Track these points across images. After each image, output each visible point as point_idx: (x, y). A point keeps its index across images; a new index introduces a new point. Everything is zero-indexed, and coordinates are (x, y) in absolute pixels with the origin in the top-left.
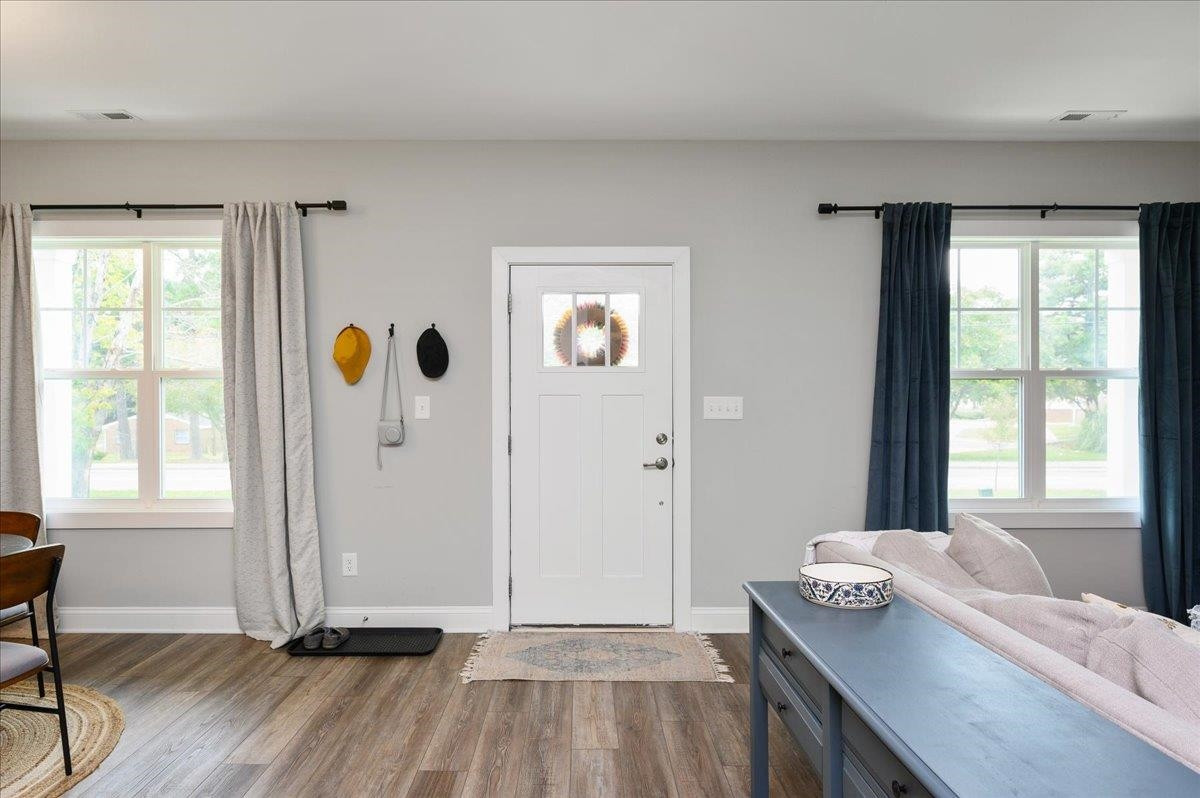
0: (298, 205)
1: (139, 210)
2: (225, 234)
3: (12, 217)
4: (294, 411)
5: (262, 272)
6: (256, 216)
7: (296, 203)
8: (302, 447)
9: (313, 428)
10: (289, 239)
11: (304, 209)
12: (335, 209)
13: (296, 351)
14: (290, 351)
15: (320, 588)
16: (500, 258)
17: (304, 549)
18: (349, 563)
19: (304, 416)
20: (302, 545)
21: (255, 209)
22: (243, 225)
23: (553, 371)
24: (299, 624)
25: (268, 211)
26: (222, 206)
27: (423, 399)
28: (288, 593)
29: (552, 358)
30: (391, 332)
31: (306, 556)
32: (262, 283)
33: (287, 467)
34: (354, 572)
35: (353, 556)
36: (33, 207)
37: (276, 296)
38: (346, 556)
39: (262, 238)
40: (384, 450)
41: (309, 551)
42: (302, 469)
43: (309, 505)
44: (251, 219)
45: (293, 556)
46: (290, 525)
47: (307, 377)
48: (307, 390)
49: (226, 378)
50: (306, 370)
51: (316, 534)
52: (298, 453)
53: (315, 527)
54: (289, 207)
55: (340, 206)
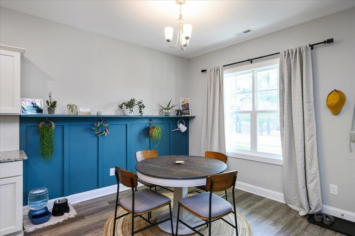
0: (310, 46)
1: (251, 61)
3: (219, 70)
4: (308, 125)
5: (295, 73)
6: (292, 53)
7: (309, 45)
8: (312, 140)
9: (317, 132)
10: (307, 59)
11: (312, 46)
12: (328, 43)
13: (309, 102)
14: (306, 102)
15: (320, 197)
17: (313, 180)
18: (333, 189)
19: (313, 127)
20: (312, 178)
21: (292, 51)
22: (287, 57)
24: (310, 209)
25: (298, 50)
26: (279, 53)
28: (306, 195)
31: (314, 183)
32: (295, 77)
33: (306, 147)
34: (336, 193)
35: (336, 186)
36: (224, 66)
37: (301, 82)
38: (332, 186)
39: (295, 62)
41: (315, 181)
42: (312, 148)
43: (315, 162)
44: (291, 55)
45: (308, 181)
46: (307, 169)
47: (314, 112)
48: (314, 117)
49: (280, 113)
50: (314, 109)
51: (318, 174)
52: (310, 141)
53: (318, 172)
54: (306, 47)
55: (330, 41)
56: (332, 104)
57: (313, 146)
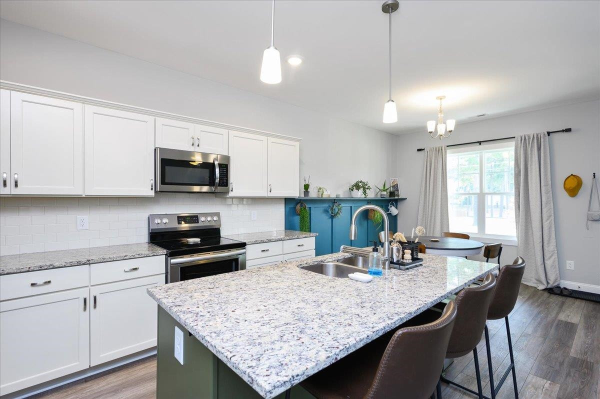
1: (480, 143)
2: (516, 147)
3: (442, 150)
4: (546, 207)
5: (532, 158)
7: (547, 132)
9: (554, 213)
10: (544, 145)
11: (549, 133)
12: (566, 132)
13: (547, 185)
14: (545, 186)
15: (558, 272)
17: (551, 257)
18: (570, 265)
19: (551, 209)
20: (550, 255)
21: (529, 138)
22: (524, 143)
24: (548, 283)
25: (535, 136)
28: (544, 271)
30: (594, 176)
31: (552, 259)
32: (532, 162)
33: (543, 227)
34: (573, 268)
35: (572, 262)
36: (447, 146)
38: (568, 262)
39: (532, 147)
40: (590, 223)
41: (553, 257)
42: (550, 228)
43: (553, 241)
44: (527, 141)
45: (546, 258)
46: (545, 247)
47: (551, 195)
48: (552, 199)
49: (515, 195)
50: (551, 192)
51: (556, 252)
52: (549, 221)
53: (556, 249)
54: (544, 134)
55: (569, 130)
56: (571, 187)
57: (551, 226)
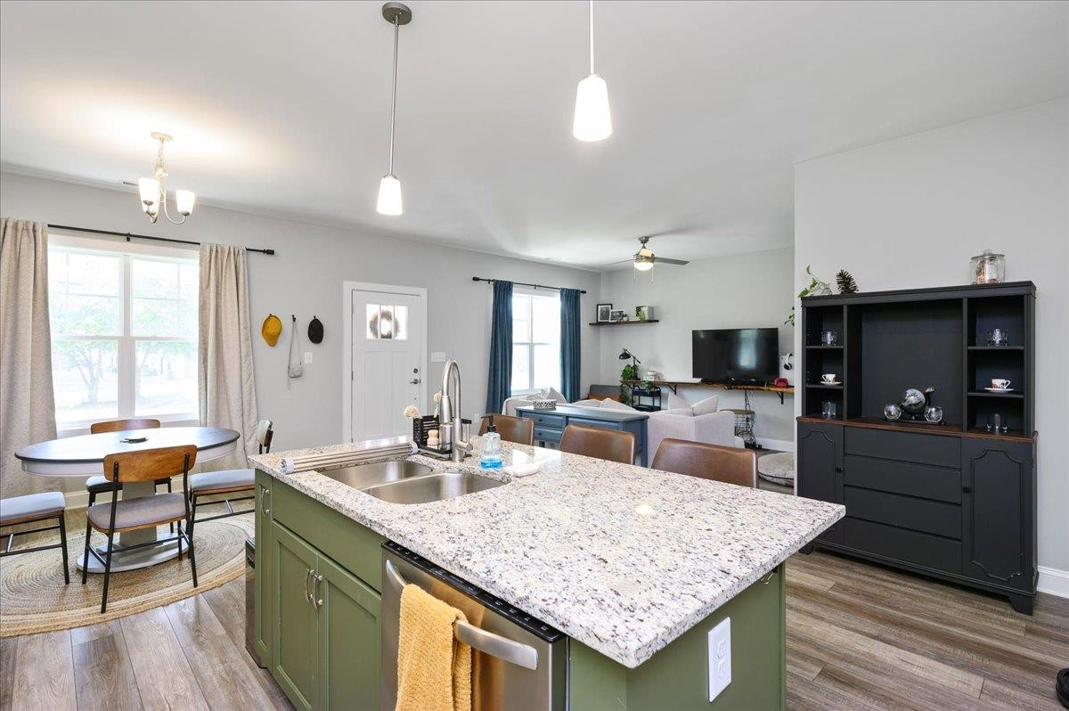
1: (128, 237)
4: (246, 360)
6: (223, 252)
7: (246, 248)
8: (250, 380)
12: (268, 253)
13: (246, 328)
16: (348, 286)
19: (251, 363)
22: (215, 257)
23: (370, 341)
26: (199, 244)
27: (309, 353)
29: (370, 335)
30: (294, 319)
32: (227, 290)
33: (243, 391)
37: (237, 298)
39: (228, 265)
40: (291, 380)
42: (250, 392)
43: (254, 411)
44: (220, 254)
46: (245, 422)
47: (250, 343)
48: (251, 349)
49: (200, 342)
50: (250, 338)
52: (249, 383)
54: (244, 250)
55: (271, 252)
57: (251, 389)
